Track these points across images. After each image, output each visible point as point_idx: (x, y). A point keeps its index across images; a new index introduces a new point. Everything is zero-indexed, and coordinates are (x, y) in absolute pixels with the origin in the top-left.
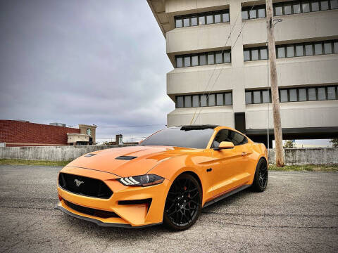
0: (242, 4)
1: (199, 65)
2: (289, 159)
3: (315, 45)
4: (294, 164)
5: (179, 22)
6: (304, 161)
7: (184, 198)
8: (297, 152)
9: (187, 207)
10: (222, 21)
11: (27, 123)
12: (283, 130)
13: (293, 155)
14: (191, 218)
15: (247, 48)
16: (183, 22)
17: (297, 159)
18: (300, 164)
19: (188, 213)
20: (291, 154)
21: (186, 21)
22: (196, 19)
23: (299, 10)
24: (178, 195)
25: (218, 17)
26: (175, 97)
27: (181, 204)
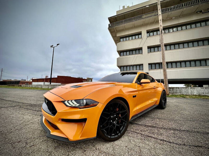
0: (147, 30)
1: (130, 55)
2: (171, 92)
3: (180, 45)
4: (173, 94)
5: (122, 40)
6: (178, 93)
7: (116, 117)
8: (175, 89)
9: (118, 123)
10: (139, 38)
11: (70, 77)
12: (168, 80)
13: (173, 90)
14: (120, 132)
15: (149, 48)
16: (123, 39)
17: (175, 92)
18: (177, 94)
19: (118, 128)
20: (171, 89)
21: (125, 39)
22: (128, 38)
23: (172, 31)
24: (111, 115)
25: (137, 37)
26: (120, 67)
27: (113, 121)
